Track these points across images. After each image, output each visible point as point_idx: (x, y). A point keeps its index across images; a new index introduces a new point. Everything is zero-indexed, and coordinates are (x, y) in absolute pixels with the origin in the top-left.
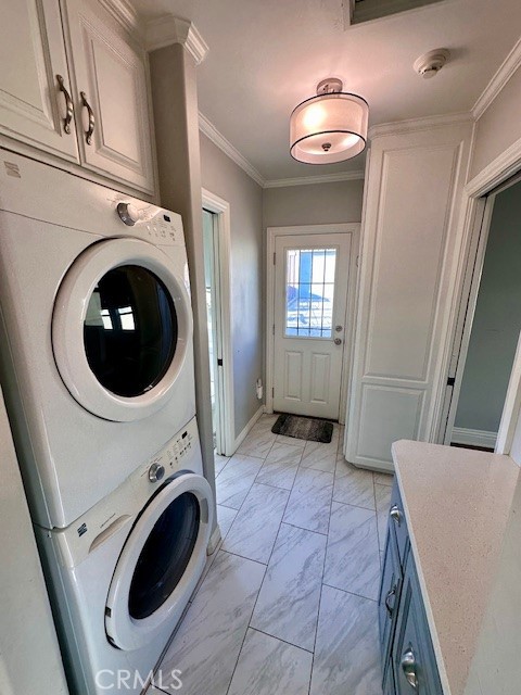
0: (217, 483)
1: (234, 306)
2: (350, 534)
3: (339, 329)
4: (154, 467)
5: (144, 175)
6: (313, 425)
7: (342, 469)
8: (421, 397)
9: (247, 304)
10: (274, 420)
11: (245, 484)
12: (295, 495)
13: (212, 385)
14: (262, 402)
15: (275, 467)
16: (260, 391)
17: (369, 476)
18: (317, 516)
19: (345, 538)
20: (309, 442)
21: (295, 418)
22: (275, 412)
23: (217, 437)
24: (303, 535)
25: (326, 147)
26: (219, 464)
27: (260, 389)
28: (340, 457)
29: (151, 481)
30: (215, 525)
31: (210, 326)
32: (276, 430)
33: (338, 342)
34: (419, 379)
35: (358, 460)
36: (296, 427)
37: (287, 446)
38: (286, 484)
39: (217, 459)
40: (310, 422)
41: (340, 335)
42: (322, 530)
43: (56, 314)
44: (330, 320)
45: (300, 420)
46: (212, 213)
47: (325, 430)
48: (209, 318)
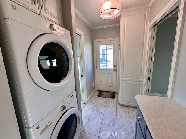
0: (82, 112)
1: (86, 61)
2: (123, 126)
3: (115, 66)
4: (62, 106)
5: (59, 20)
6: (109, 94)
7: (118, 106)
8: (140, 84)
9: (89, 61)
10: (98, 93)
11: (90, 112)
12: (105, 114)
13: (80, 83)
14: (94, 88)
15: (99, 106)
16: (93, 85)
17: (127, 108)
18: (113, 120)
19: (121, 127)
20: (108, 99)
21: (104, 92)
22: (98, 91)
23: (82, 98)
24: (109, 126)
25: (110, 14)
26: (83, 106)
27: (94, 84)
28: (117, 102)
29: (62, 111)
30: (82, 124)
31: (79, 67)
32: (99, 96)
33: (115, 70)
34: (139, 78)
35: (123, 103)
36: (104, 95)
37: (102, 100)
38: (103, 111)
39: (82, 104)
40: (108, 93)
41: (115, 68)
42: (114, 124)
43: (28, 54)
44: (112, 64)
45: (105, 92)
46: (79, 35)
47: (112, 95)
48: (79, 65)
